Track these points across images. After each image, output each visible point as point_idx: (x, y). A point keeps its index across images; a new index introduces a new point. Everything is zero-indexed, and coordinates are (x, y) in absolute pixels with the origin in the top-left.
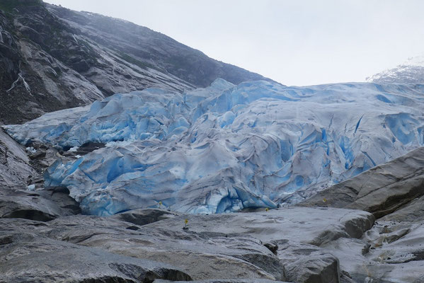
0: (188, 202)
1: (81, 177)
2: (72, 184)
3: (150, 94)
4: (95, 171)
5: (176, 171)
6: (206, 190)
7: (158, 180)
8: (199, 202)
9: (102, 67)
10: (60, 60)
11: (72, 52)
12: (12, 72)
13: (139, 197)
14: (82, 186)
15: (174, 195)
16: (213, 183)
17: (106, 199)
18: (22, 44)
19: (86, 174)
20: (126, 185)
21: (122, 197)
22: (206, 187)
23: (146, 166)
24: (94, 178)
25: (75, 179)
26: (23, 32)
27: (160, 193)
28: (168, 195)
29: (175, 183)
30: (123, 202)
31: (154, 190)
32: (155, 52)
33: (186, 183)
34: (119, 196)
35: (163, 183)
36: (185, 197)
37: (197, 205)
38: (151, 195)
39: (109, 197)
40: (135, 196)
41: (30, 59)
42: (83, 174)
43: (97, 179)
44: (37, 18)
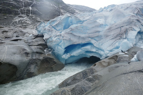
0: (112, 38)
1: (50, 28)
2: (46, 32)
3: (85, 13)
4: (56, 25)
5: (100, 21)
6: (123, 29)
7: (90, 26)
8: (121, 37)
9: (76, 13)
10: (68, 12)
11: (70, 11)
12: (59, 15)
13: (80, 37)
14: (50, 33)
15: (101, 33)
16: (126, 24)
17: (59, 39)
18: (61, 10)
19: (53, 27)
20: (72, 30)
21: (69, 37)
22: (122, 27)
23: (84, 21)
24: (56, 28)
25: (46, 30)
26: (61, 8)
27: (92, 33)
28: (97, 34)
29: (100, 27)
30: (70, 40)
31: (89, 32)
32: (86, 10)
33: (106, 26)
34: (68, 37)
35: (93, 27)
36: (109, 34)
37: (120, 39)
38: (87, 35)
39: (61, 38)
40: (77, 36)
41: (63, 12)
42: (51, 27)
43: (58, 29)
44: (64, 5)
